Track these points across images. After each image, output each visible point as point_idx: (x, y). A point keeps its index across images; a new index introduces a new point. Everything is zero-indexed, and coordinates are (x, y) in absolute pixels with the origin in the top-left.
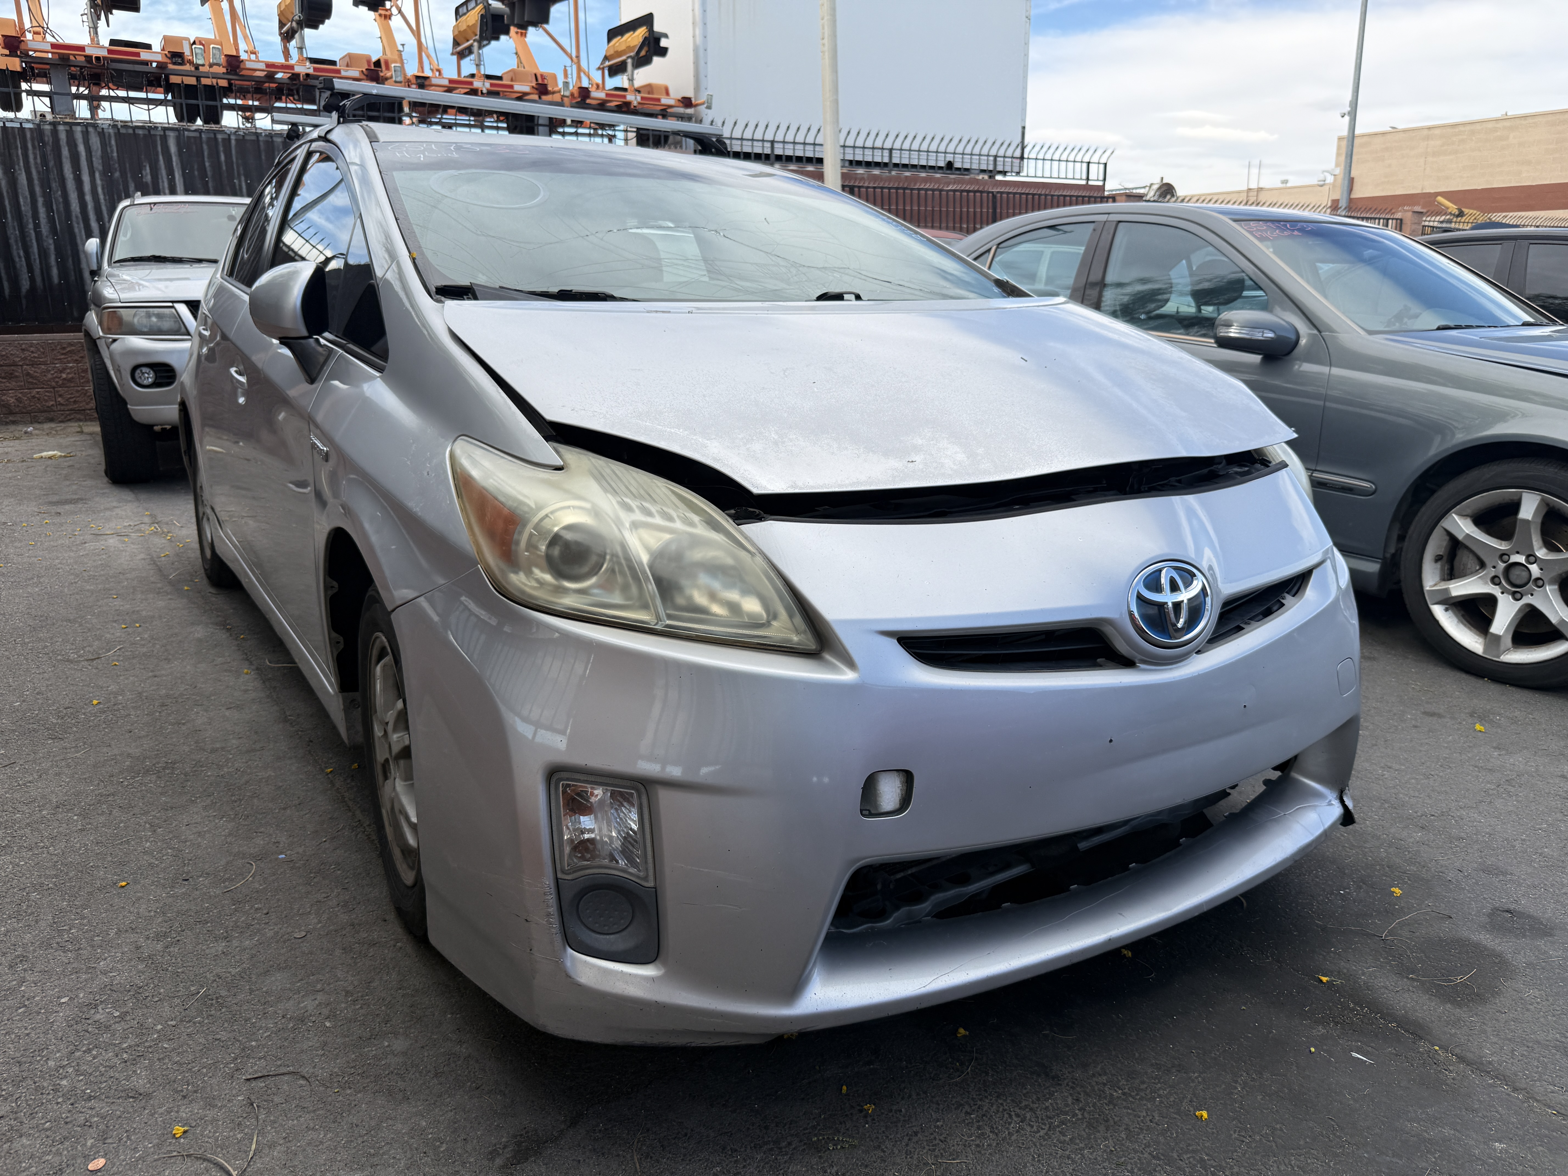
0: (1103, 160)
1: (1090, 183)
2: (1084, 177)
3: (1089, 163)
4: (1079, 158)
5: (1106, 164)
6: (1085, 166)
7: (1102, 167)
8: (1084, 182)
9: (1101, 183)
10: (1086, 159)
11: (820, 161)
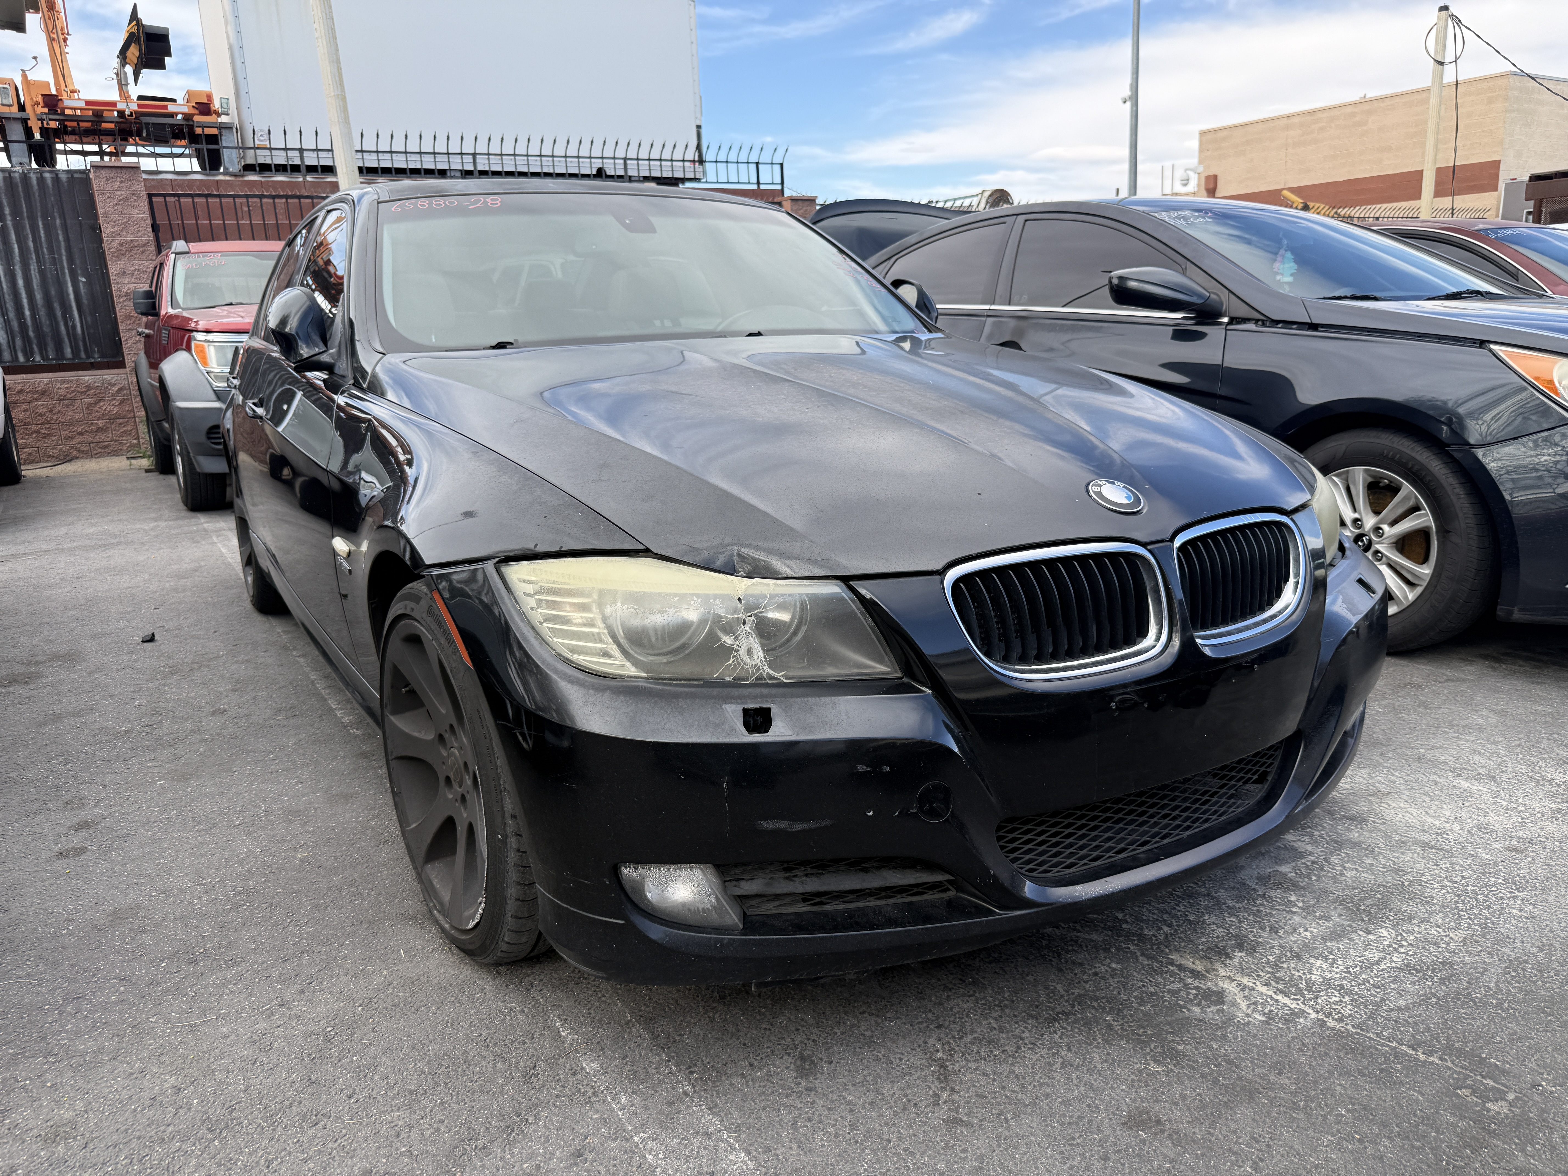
0: (778, 159)
1: (762, 187)
2: (754, 179)
3: (757, 164)
4: (742, 158)
5: (782, 165)
6: (753, 167)
7: (777, 168)
8: (755, 187)
9: (779, 187)
10: (754, 158)
11: (329, 170)
